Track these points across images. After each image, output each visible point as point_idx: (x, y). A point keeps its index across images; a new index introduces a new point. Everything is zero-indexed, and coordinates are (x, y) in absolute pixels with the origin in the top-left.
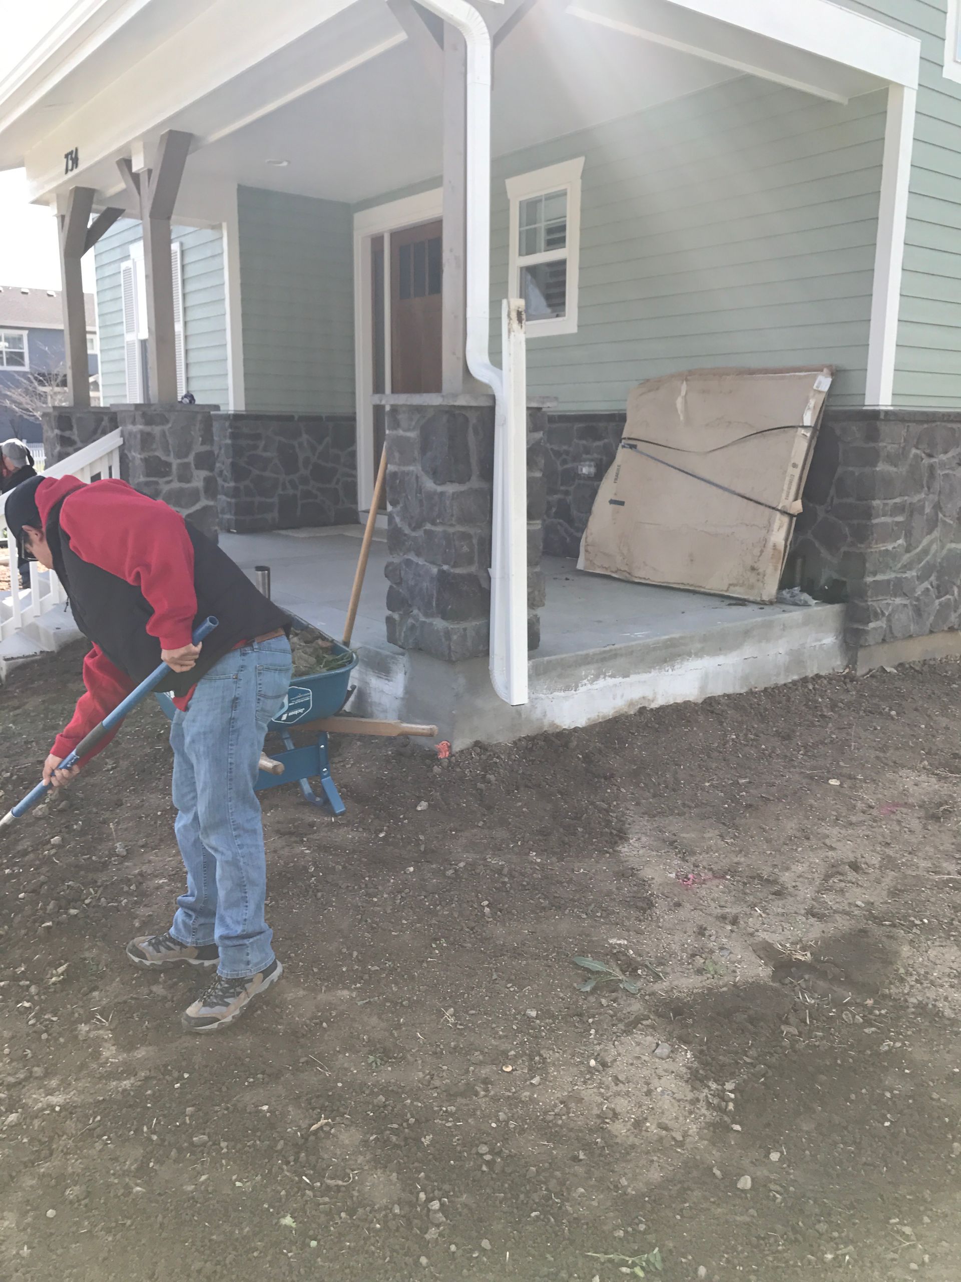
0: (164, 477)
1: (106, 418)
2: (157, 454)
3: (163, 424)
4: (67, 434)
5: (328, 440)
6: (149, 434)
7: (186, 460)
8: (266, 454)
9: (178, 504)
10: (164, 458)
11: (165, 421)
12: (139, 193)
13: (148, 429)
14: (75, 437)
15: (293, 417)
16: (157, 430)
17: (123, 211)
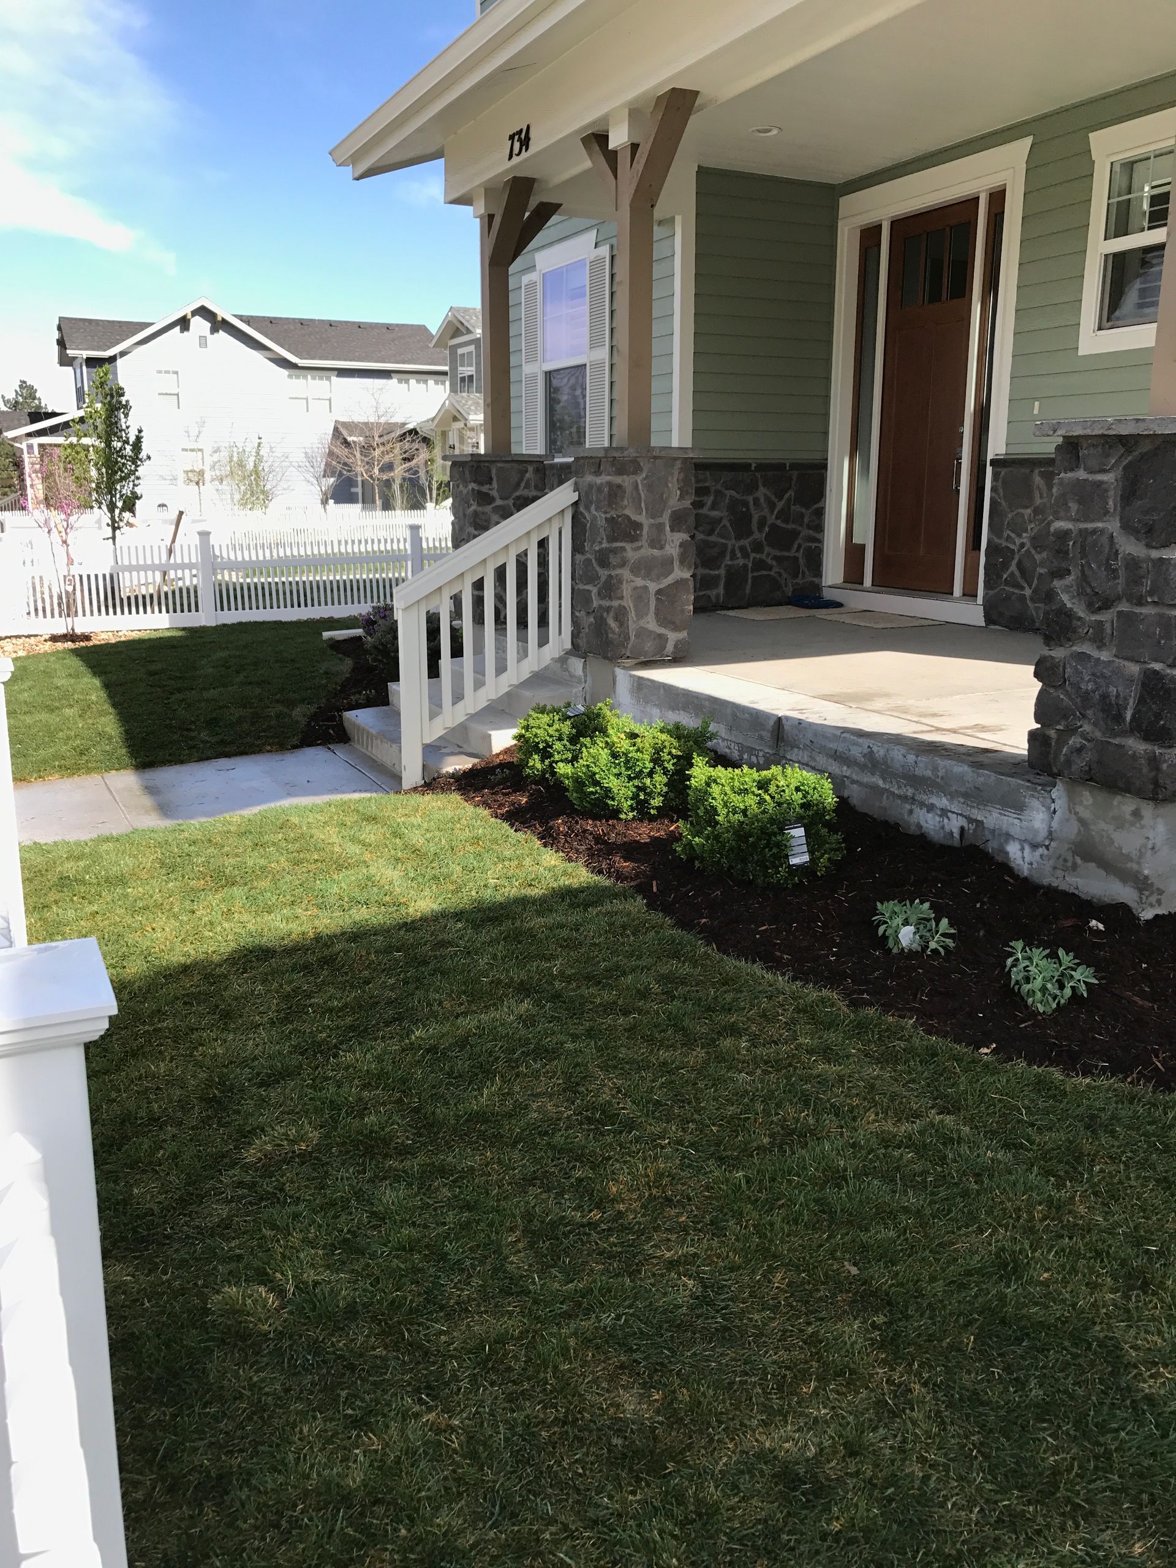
0: (632, 542)
1: (531, 469)
2: (627, 512)
3: (635, 473)
4: (485, 489)
5: (790, 494)
6: (619, 486)
7: (660, 520)
8: (715, 514)
9: (647, 576)
10: (634, 517)
11: (638, 469)
12: (616, 178)
13: (618, 480)
14: (494, 493)
15: (750, 465)
16: (626, 481)
17: (559, 206)
